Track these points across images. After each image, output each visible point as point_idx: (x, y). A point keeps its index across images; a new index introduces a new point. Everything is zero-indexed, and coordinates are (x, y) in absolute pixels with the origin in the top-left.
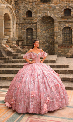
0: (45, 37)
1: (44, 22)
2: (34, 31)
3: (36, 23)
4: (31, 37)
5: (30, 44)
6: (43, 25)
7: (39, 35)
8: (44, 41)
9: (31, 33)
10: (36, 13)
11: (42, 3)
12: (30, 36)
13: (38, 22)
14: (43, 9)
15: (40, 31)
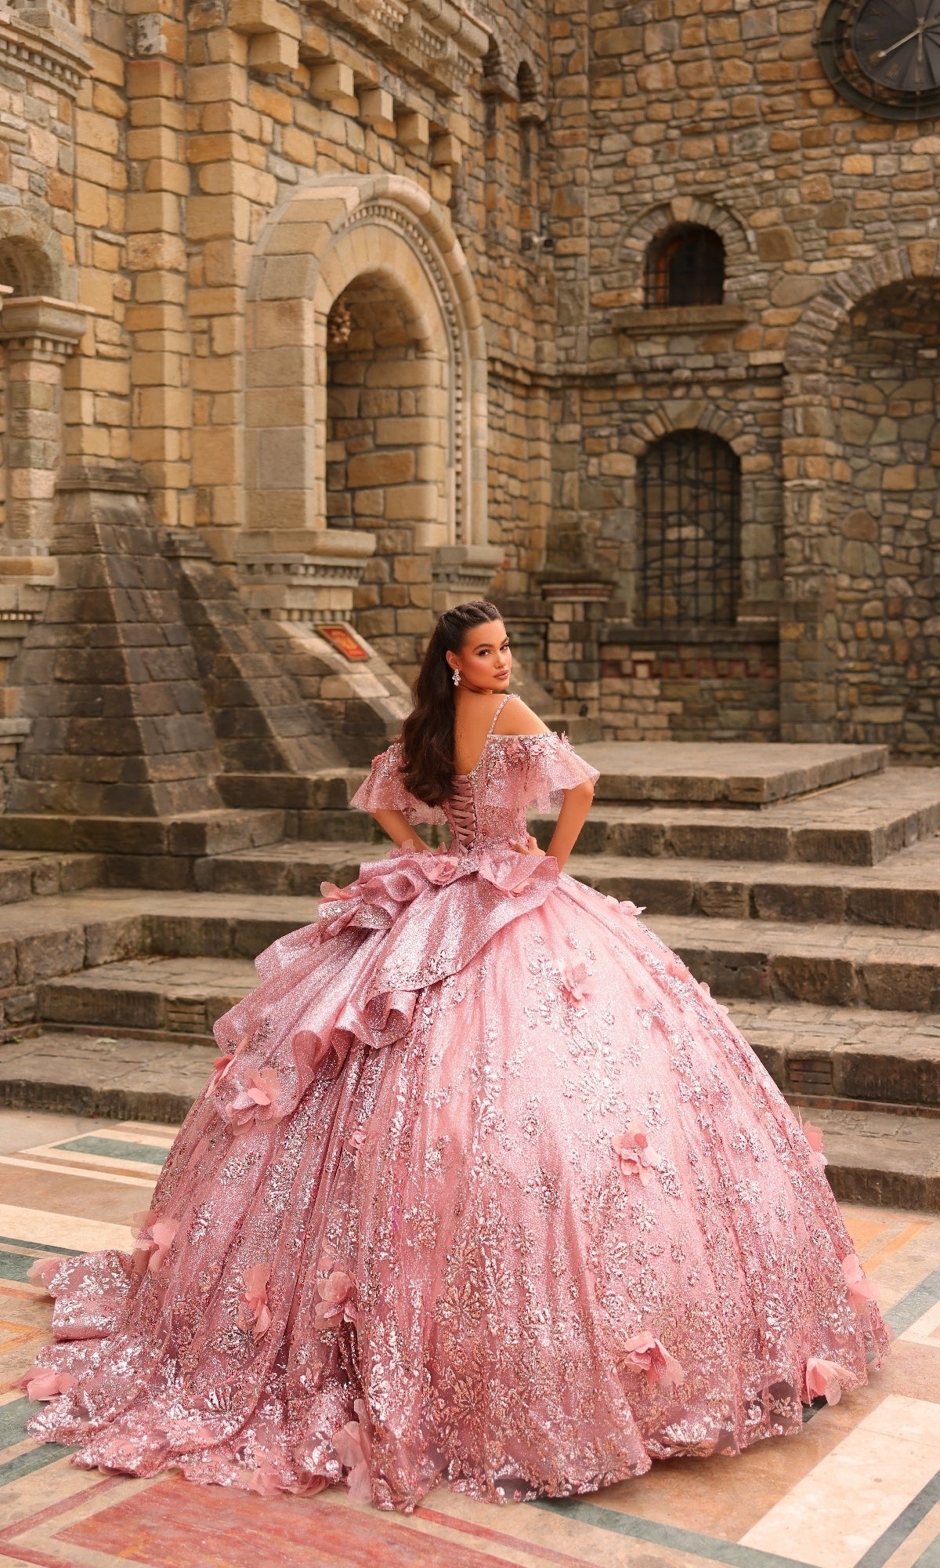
0: (908, 539)
1: (893, 354)
2: (748, 463)
3: (777, 375)
4: (710, 535)
5: (697, 620)
6: (887, 399)
7: (816, 513)
8: (901, 584)
9: (713, 488)
10: (773, 247)
11: (866, 133)
12: (688, 532)
13: (801, 361)
14: (880, 197)
15: (840, 470)
